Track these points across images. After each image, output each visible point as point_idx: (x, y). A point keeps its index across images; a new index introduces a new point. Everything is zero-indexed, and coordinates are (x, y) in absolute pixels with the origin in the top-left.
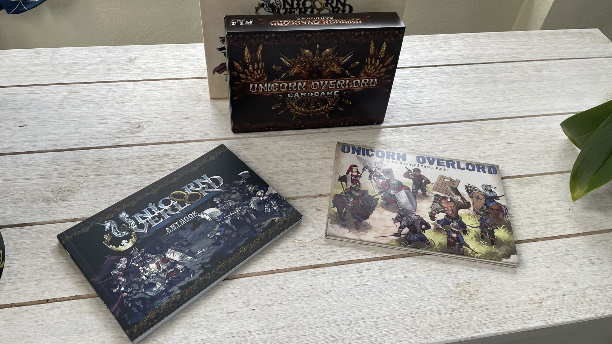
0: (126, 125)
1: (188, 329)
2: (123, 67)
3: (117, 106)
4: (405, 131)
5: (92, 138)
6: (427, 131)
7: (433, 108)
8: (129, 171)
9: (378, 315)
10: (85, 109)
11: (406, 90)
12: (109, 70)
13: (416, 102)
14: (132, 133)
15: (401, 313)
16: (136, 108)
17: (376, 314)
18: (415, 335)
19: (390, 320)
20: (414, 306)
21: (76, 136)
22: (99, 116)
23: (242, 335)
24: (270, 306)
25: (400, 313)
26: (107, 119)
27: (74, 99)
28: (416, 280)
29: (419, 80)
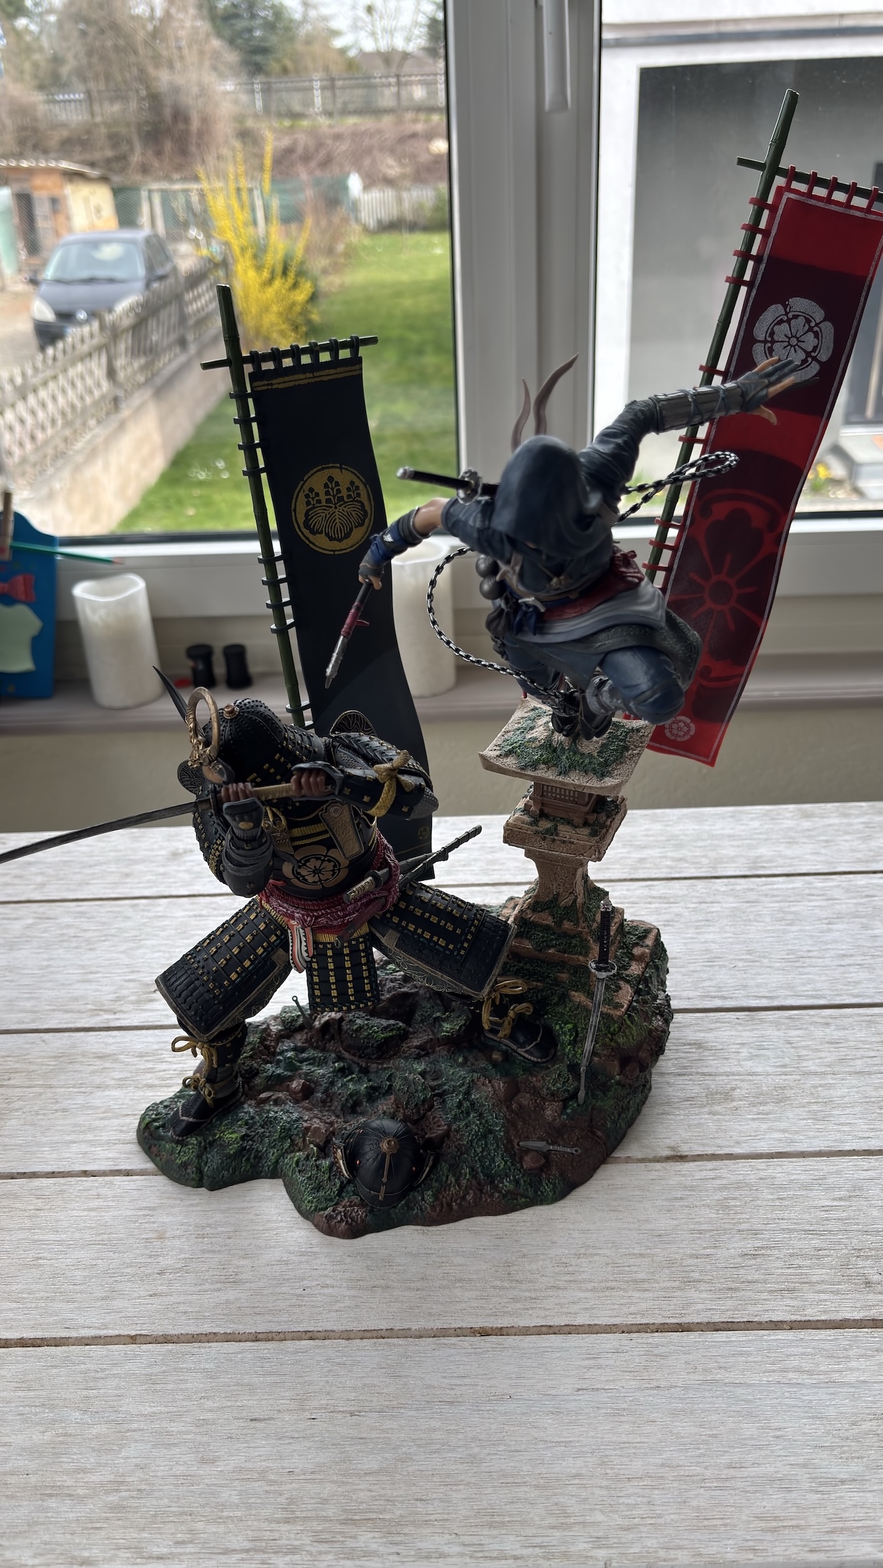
0: (131, 985)
1: (154, 1446)
2: (155, 869)
3: (124, 947)
4: (771, 1022)
5: (59, 1010)
6: (827, 1024)
7: (852, 969)
8: (113, 1082)
9: (622, 1472)
10: (60, 951)
11: (787, 925)
12: (127, 875)
13: (811, 954)
14: (138, 1002)
15: (687, 1474)
16: (159, 951)
17: (619, 1469)
18: (715, 1536)
19: (653, 1488)
20: (725, 1460)
21: (28, 1005)
22: (83, 967)
23: (272, 1477)
24: (352, 1414)
25: (682, 1473)
26: (97, 972)
27: (45, 931)
28: (740, 1391)
29: (825, 903)
